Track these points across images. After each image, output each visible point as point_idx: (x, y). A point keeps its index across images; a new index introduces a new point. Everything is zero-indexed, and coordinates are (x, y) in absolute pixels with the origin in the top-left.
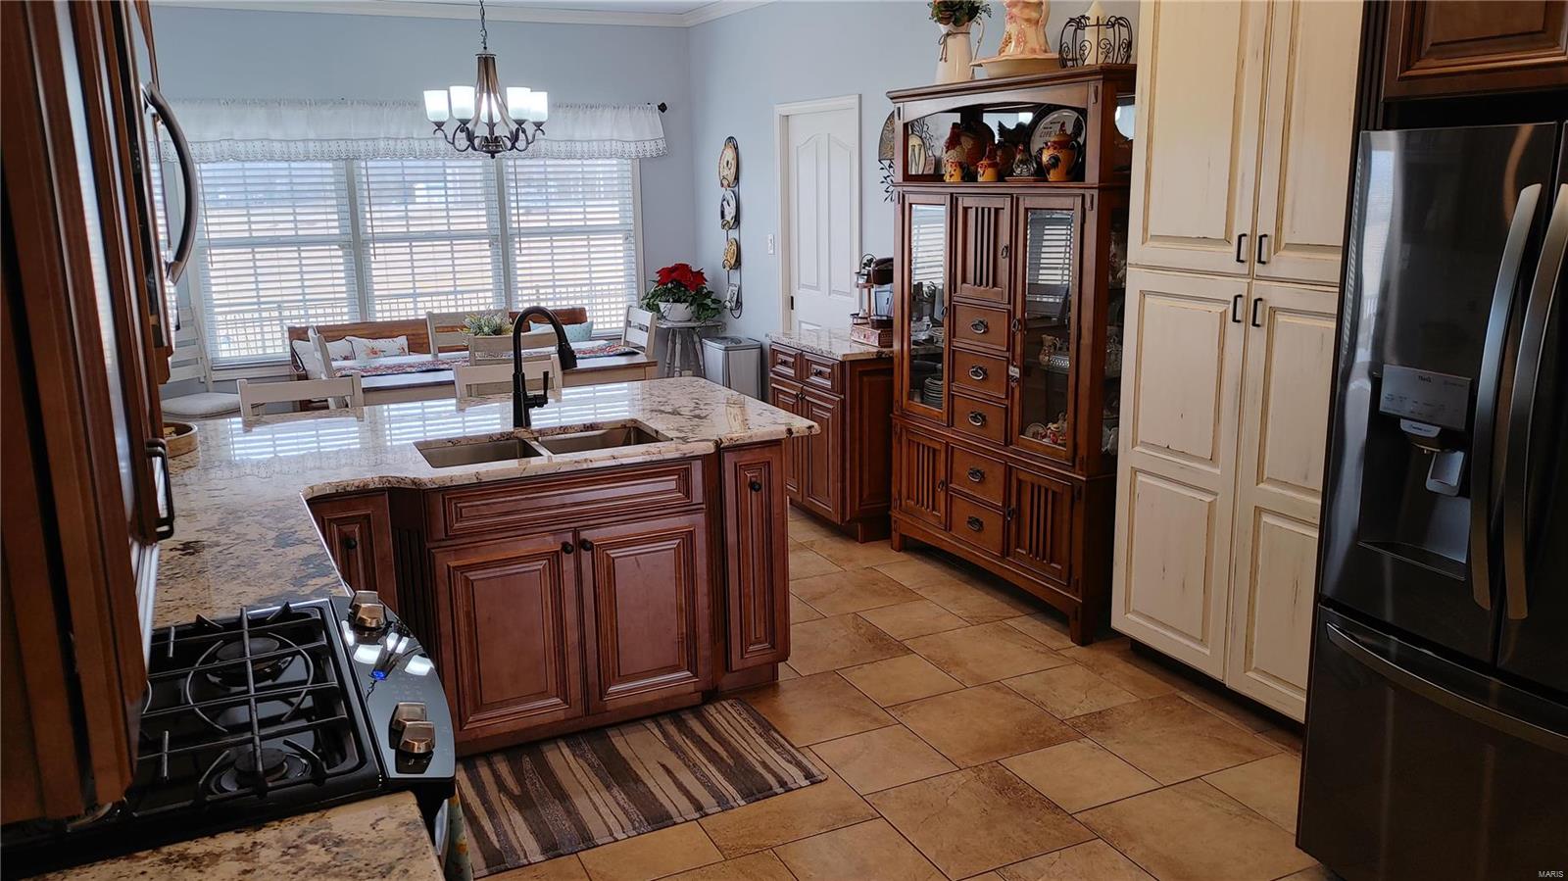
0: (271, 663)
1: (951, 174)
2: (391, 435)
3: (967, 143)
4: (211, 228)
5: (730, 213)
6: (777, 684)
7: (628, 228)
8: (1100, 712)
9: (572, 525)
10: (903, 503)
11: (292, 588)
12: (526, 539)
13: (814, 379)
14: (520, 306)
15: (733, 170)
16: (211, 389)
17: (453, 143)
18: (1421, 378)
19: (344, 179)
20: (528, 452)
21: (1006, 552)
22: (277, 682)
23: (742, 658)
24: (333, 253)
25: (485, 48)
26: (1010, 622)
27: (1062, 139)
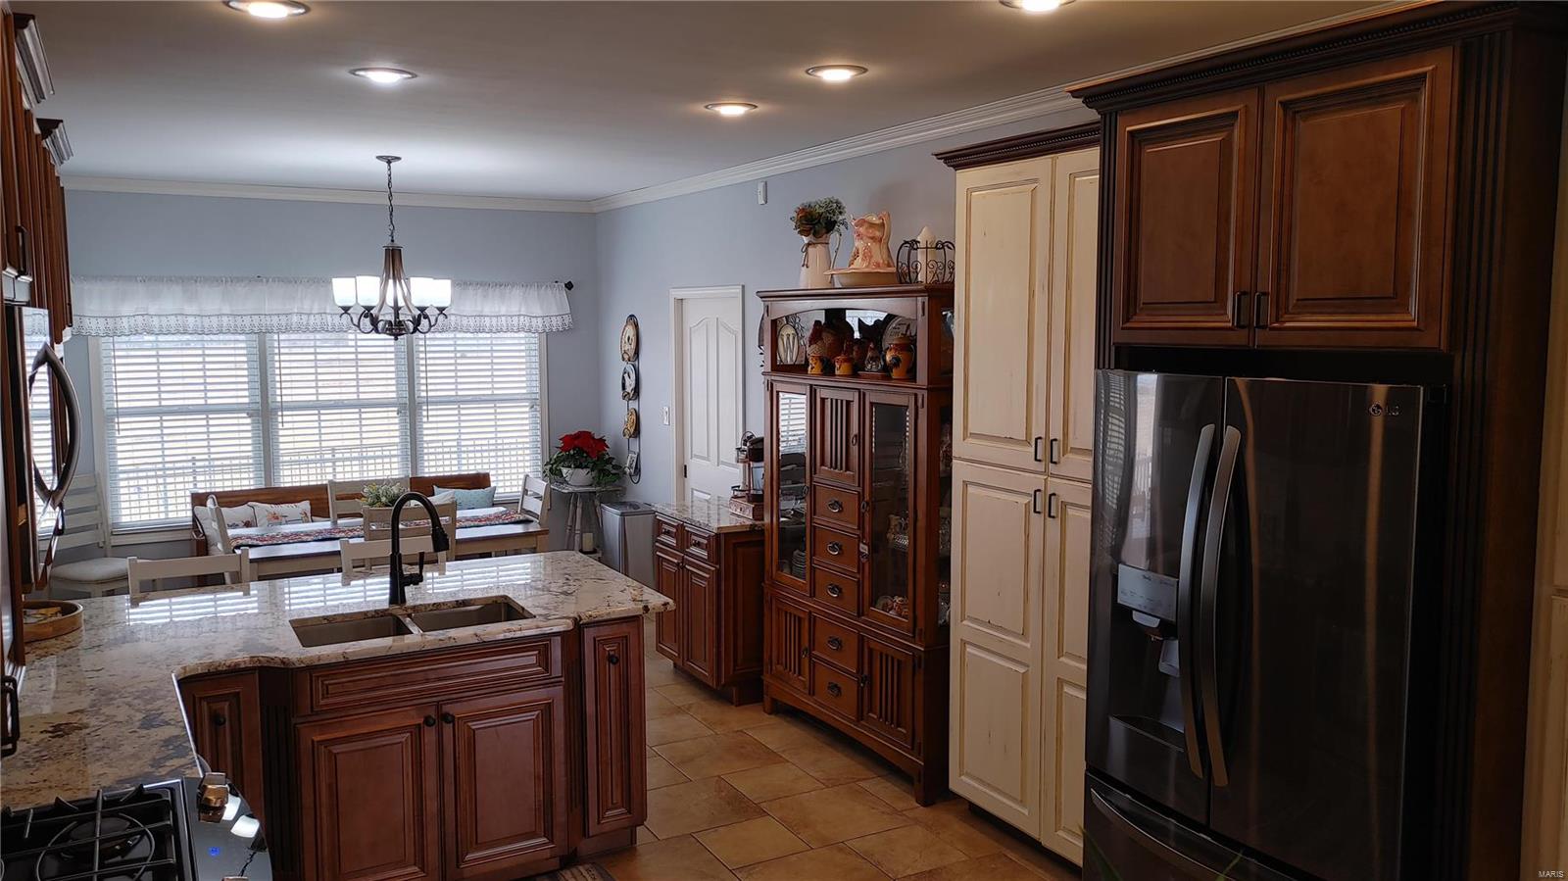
0: (120, 841)
1: (814, 368)
2: (290, 599)
3: (828, 338)
4: (120, 397)
5: (630, 384)
6: (635, 849)
7: (534, 396)
8: (930, 871)
9: (434, 699)
10: (774, 668)
11: (149, 769)
12: (391, 713)
13: (694, 550)
14: (426, 470)
15: (633, 346)
16: (109, 554)
17: (358, 326)
18: (1145, 577)
19: (256, 351)
20: (401, 630)
21: (860, 717)
22: (127, 858)
23: (599, 823)
24: (242, 421)
25: (393, 241)
26: (861, 784)
27: (902, 342)
